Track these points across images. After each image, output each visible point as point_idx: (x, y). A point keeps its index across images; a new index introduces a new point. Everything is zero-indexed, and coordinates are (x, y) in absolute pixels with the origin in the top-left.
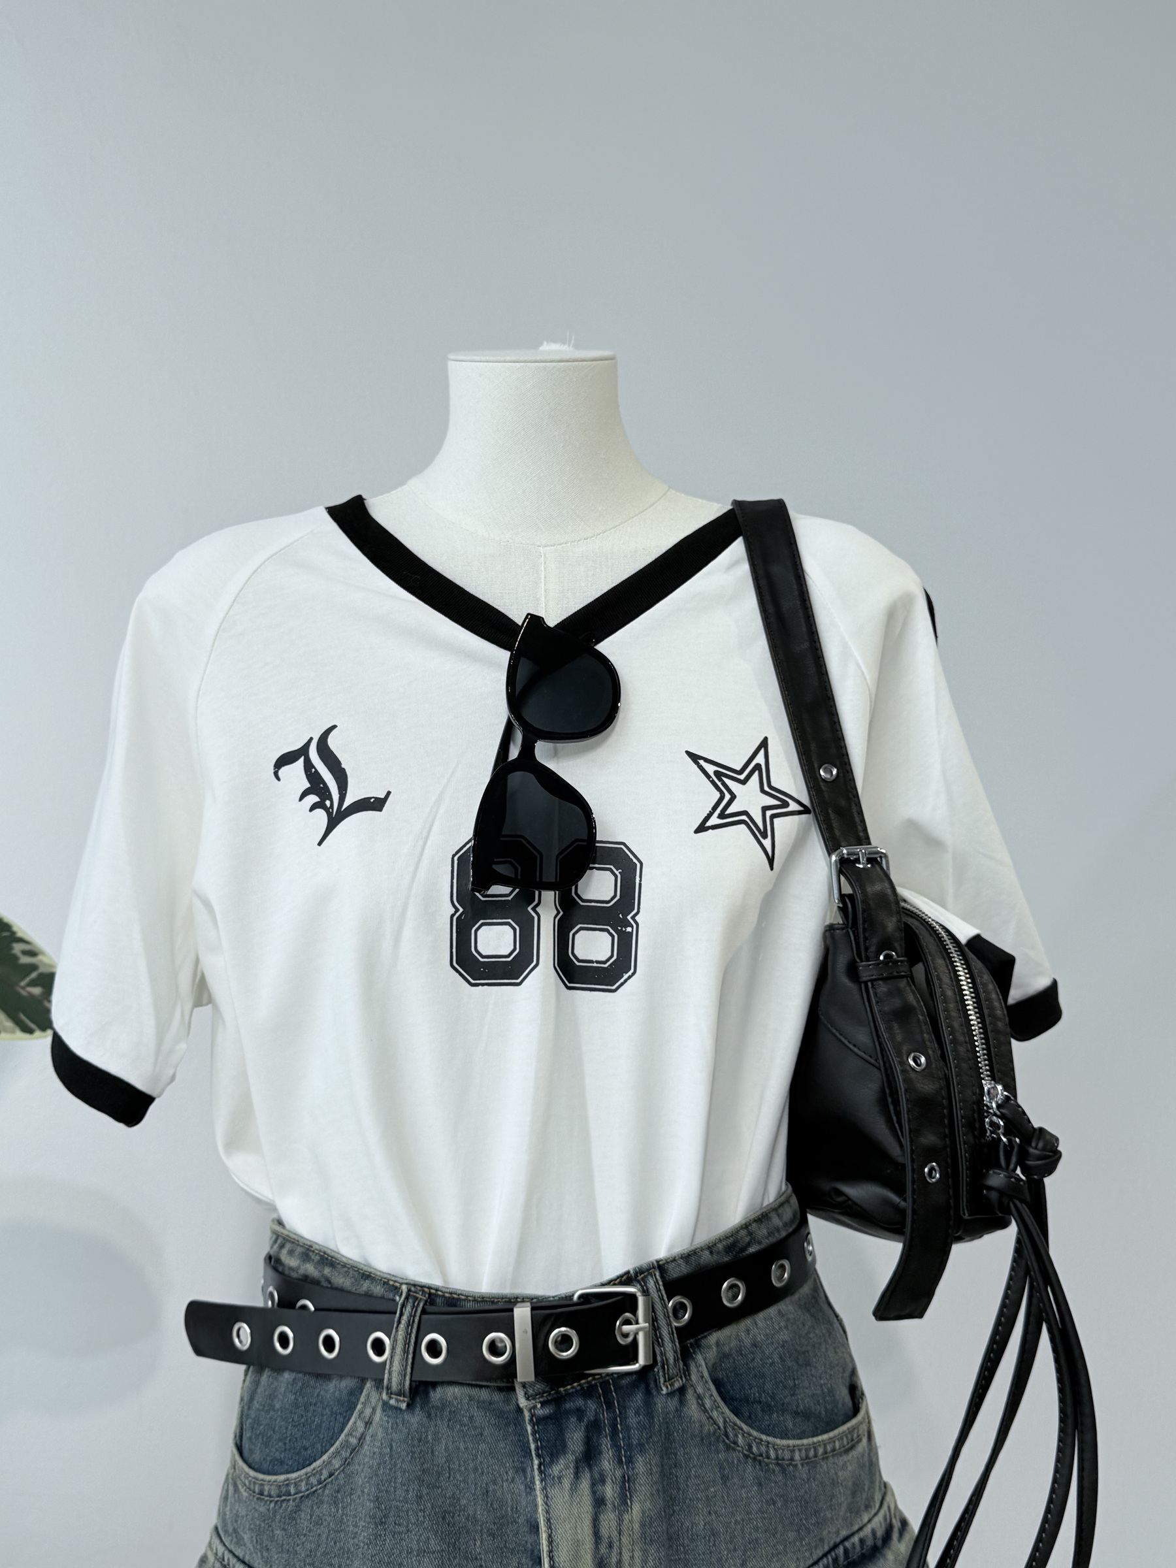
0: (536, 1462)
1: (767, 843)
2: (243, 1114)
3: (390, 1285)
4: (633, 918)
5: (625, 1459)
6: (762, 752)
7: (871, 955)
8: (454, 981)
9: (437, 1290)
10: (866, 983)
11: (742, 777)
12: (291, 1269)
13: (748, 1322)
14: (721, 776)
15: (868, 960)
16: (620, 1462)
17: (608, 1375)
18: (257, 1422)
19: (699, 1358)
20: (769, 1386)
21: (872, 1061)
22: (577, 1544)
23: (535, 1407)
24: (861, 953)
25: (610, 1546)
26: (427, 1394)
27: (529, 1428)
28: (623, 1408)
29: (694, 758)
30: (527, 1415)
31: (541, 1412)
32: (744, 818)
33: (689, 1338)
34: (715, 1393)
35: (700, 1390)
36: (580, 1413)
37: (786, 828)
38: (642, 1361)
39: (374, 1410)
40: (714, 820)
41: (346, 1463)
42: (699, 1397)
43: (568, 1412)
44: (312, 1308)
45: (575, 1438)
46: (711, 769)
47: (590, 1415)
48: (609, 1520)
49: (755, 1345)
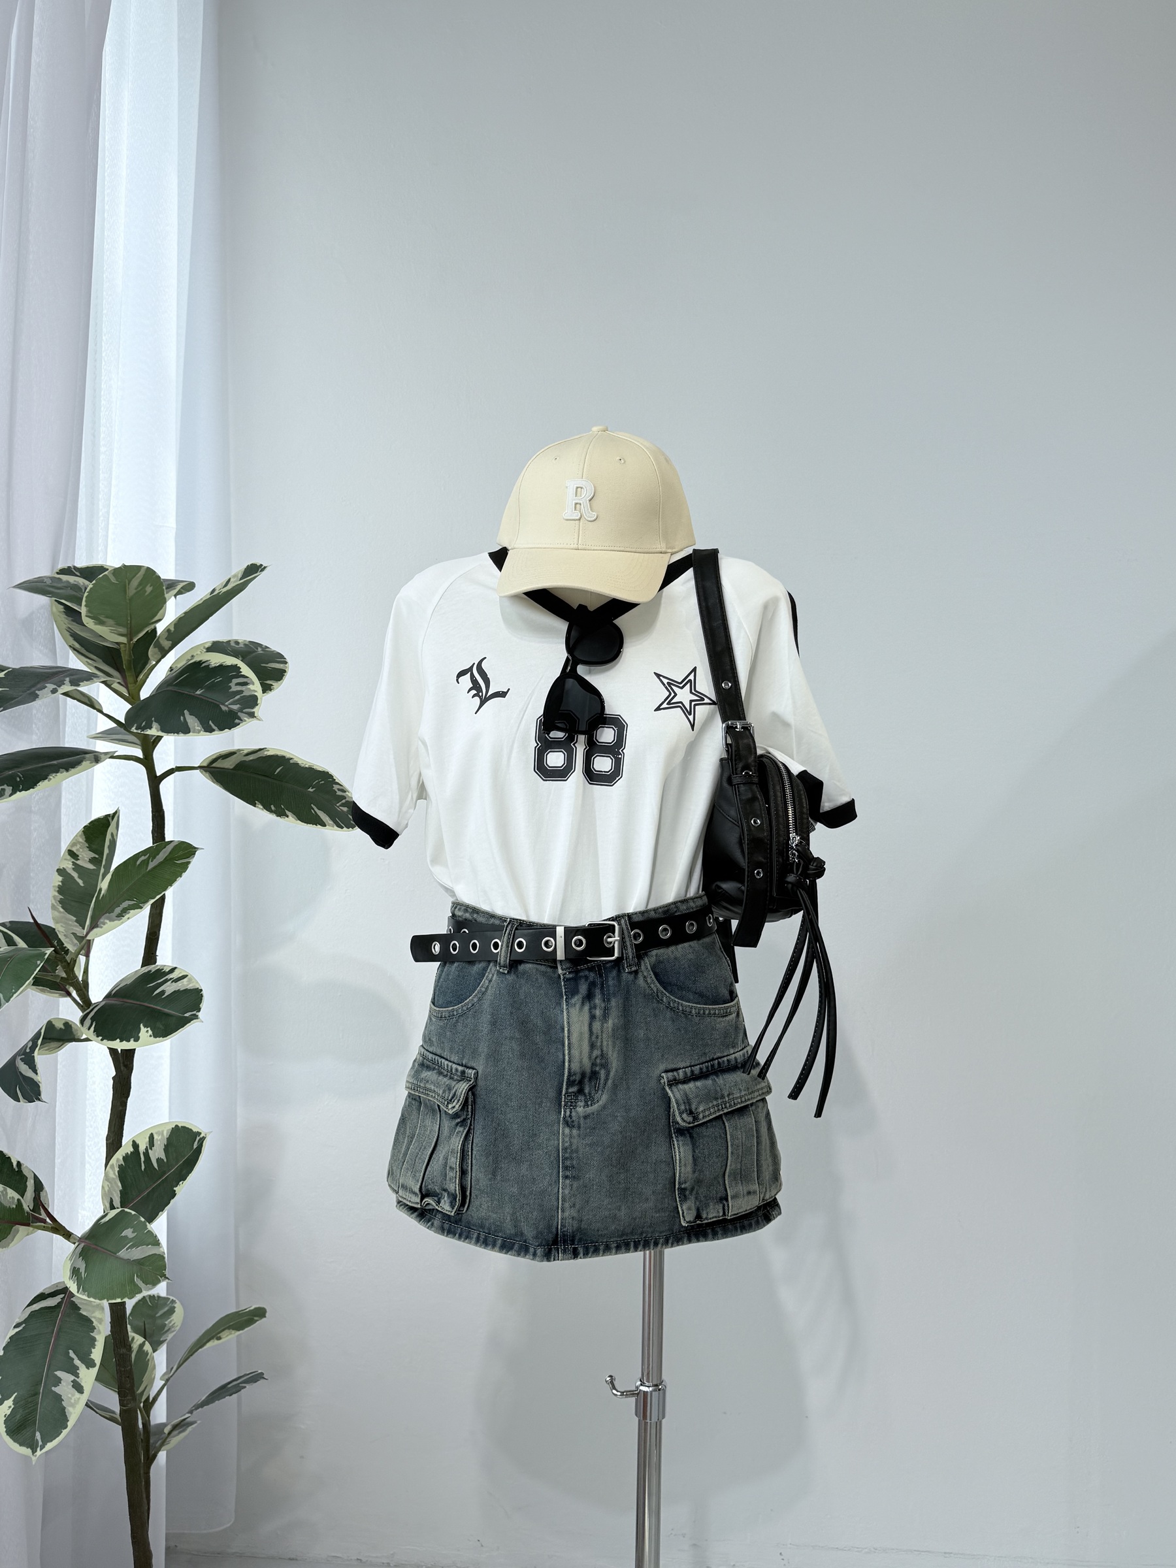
0: (565, 997)
1: (691, 717)
2: (439, 847)
3: (502, 919)
4: (622, 751)
5: (606, 999)
6: (693, 673)
7: (739, 772)
8: (536, 778)
9: (523, 921)
10: (735, 785)
11: (681, 685)
12: (459, 916)
13: (672, 948)
14: (670, 684)
15: (737, 774)
16: (604, 1001)
17: (600, 961)
18: (441, 987)
19: (646, 959)
20: (682, 978)
21: (736, 823)
22: (581, 1034)
23: (565, 974)
24: (734, 771)
25: (597, 1037)
26: (517, 967)
27: (563, 983)
28: (607, 977)
29: (658, 676)
30: (562, 977)
31: (569, 976)
32: (680, 705)
33: (641, 951)
34: (653, 976)
35: (645, 974)
36: (586, 978)
37: (702, 711)
38: (616, 955)
39: (493, 975)
40: (665, 705)
41: (479, 1000)
42: (645, 977)
43: (581, 977)
44: (467, 932)
45: (583, 988)
46: (665, 681)
47: (591, 979)
48: (597, 1025)
49: (676, 958)
